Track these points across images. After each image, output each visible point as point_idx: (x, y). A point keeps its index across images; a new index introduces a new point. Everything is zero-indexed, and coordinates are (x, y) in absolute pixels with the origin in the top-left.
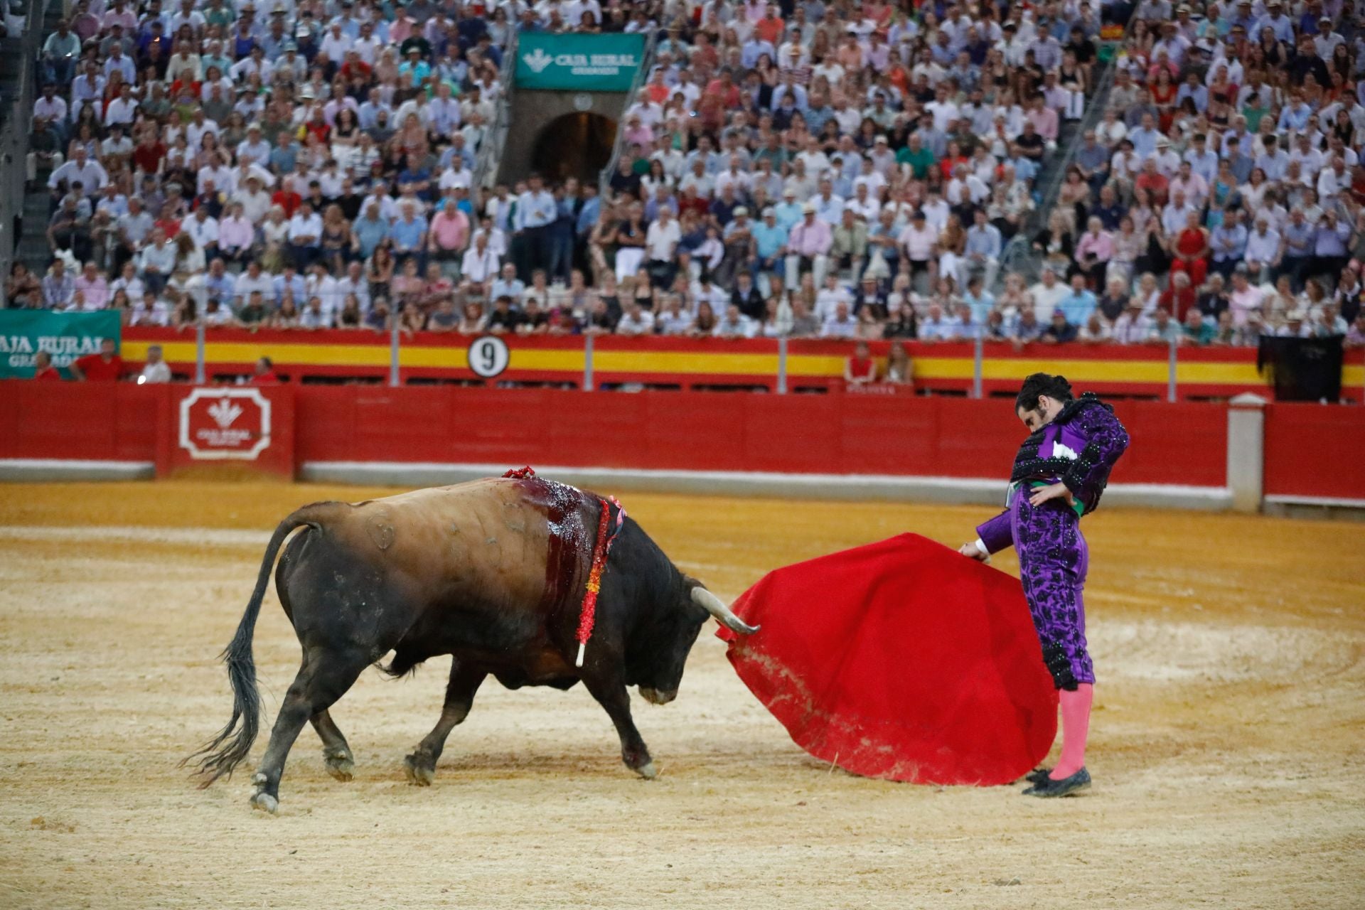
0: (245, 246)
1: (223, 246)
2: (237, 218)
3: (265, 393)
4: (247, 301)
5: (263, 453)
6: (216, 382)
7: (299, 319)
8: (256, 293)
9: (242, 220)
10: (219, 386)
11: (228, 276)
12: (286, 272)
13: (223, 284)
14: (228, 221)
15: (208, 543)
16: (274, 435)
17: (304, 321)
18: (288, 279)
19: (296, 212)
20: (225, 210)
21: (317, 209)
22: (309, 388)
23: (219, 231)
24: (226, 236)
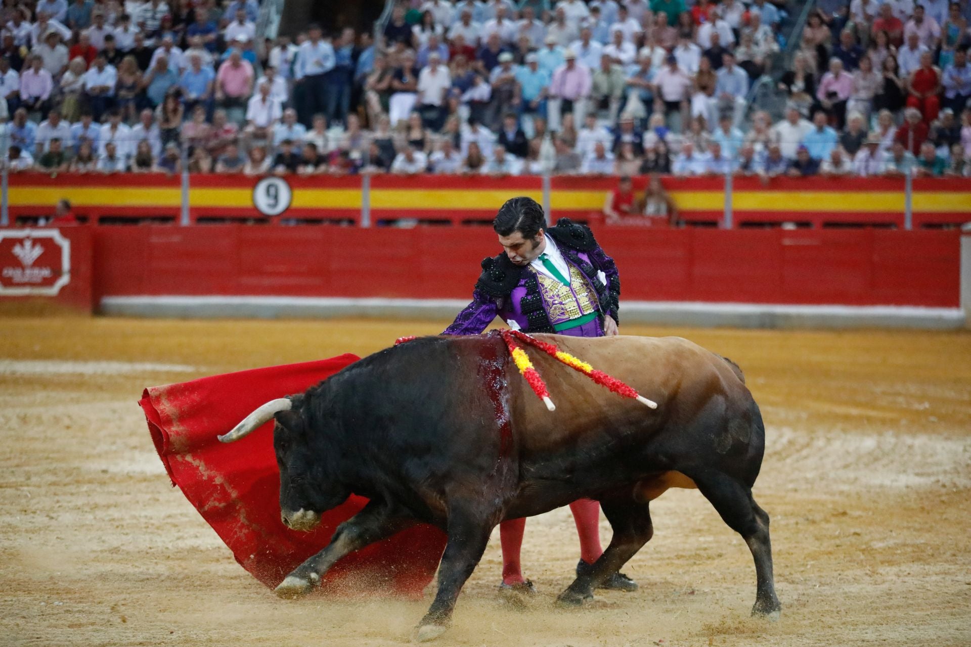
0: (45, 97)
1: (24, 96)
2: (37, 71)
3: (64, 233)
4: (47, 148)
5: (63, 289)
6: (19, 223)
7: (95, 164)
8: (55, 140)
9: (42, 72)
10: (23, 227)
11: (30, 124)
12: (84, 119)
13: (25, 132)
14: (28, 73)
15: (13, 373)
16: (73, 271)
17: (100, 166)
18: (86, 127)
19: (92, 64)
20: (26, 64)
21: (111, 61)
22: (107, 227)
23: (20, 82)
24: (27, 87)
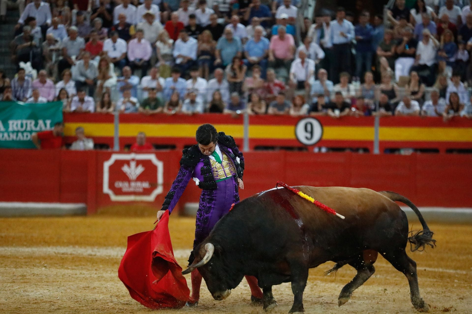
0: (146, 58)
1: (132, 58)
2: (139, 40)
3: (159, 158)
4: (147, 95)
5: (158, 197)
6: (126, 150)
7: (181, 107)
9: (143, 41)
10: (129, 153)
12: (174, 75)
14: (134, 42)
16: (165, 185)
17: (185, 109)
18: (175, 81)
23: (128, 48)
24: (133, 52)
